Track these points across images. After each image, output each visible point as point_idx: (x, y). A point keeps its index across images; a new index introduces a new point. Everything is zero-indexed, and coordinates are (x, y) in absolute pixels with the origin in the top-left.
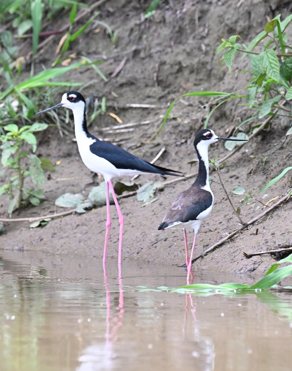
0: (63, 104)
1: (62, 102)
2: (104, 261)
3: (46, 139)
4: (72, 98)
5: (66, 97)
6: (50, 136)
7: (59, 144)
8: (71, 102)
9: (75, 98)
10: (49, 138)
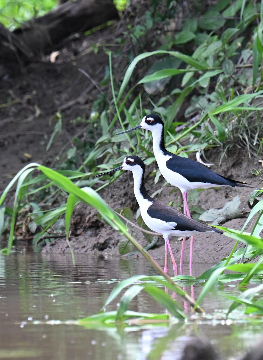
0: (141, 126)
1: (141, 124)
2: (180, 266)
3: (240, 161)
4: (150, 121)
5: (145, 120)
6: (243, 158)
7: (248, 166)
8: (149, 124)
9: (152, 121)
10: (242, 160)
